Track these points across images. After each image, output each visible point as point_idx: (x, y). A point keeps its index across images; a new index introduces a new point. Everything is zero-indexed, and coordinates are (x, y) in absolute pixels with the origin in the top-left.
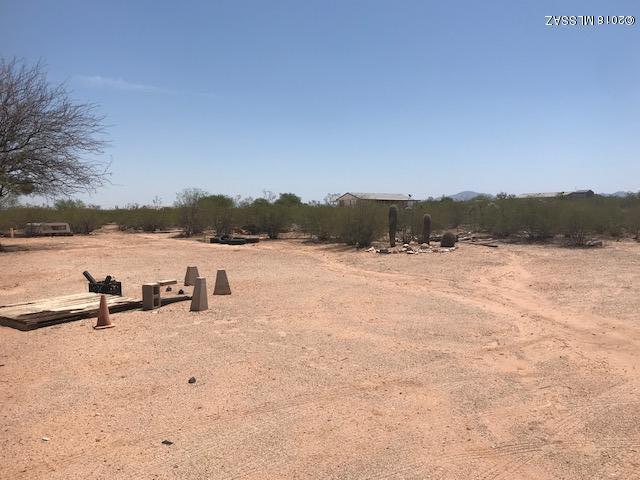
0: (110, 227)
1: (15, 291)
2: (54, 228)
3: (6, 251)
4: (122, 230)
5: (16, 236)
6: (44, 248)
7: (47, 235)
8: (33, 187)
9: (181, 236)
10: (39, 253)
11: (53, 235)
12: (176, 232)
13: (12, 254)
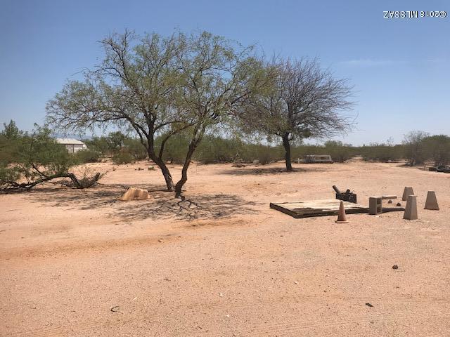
0: (357, 158)
1: (295, 195)
2: (322, 158)
3: (294, 171)
4: (365, 160)
5: (301, 163)
6: (315, 170)
7: (318, 162)
8: (310, 134)
9: (406, 165)
10: (312, 173)
11: (321, 162)
12: (404, 162)
13: (297, 173)
